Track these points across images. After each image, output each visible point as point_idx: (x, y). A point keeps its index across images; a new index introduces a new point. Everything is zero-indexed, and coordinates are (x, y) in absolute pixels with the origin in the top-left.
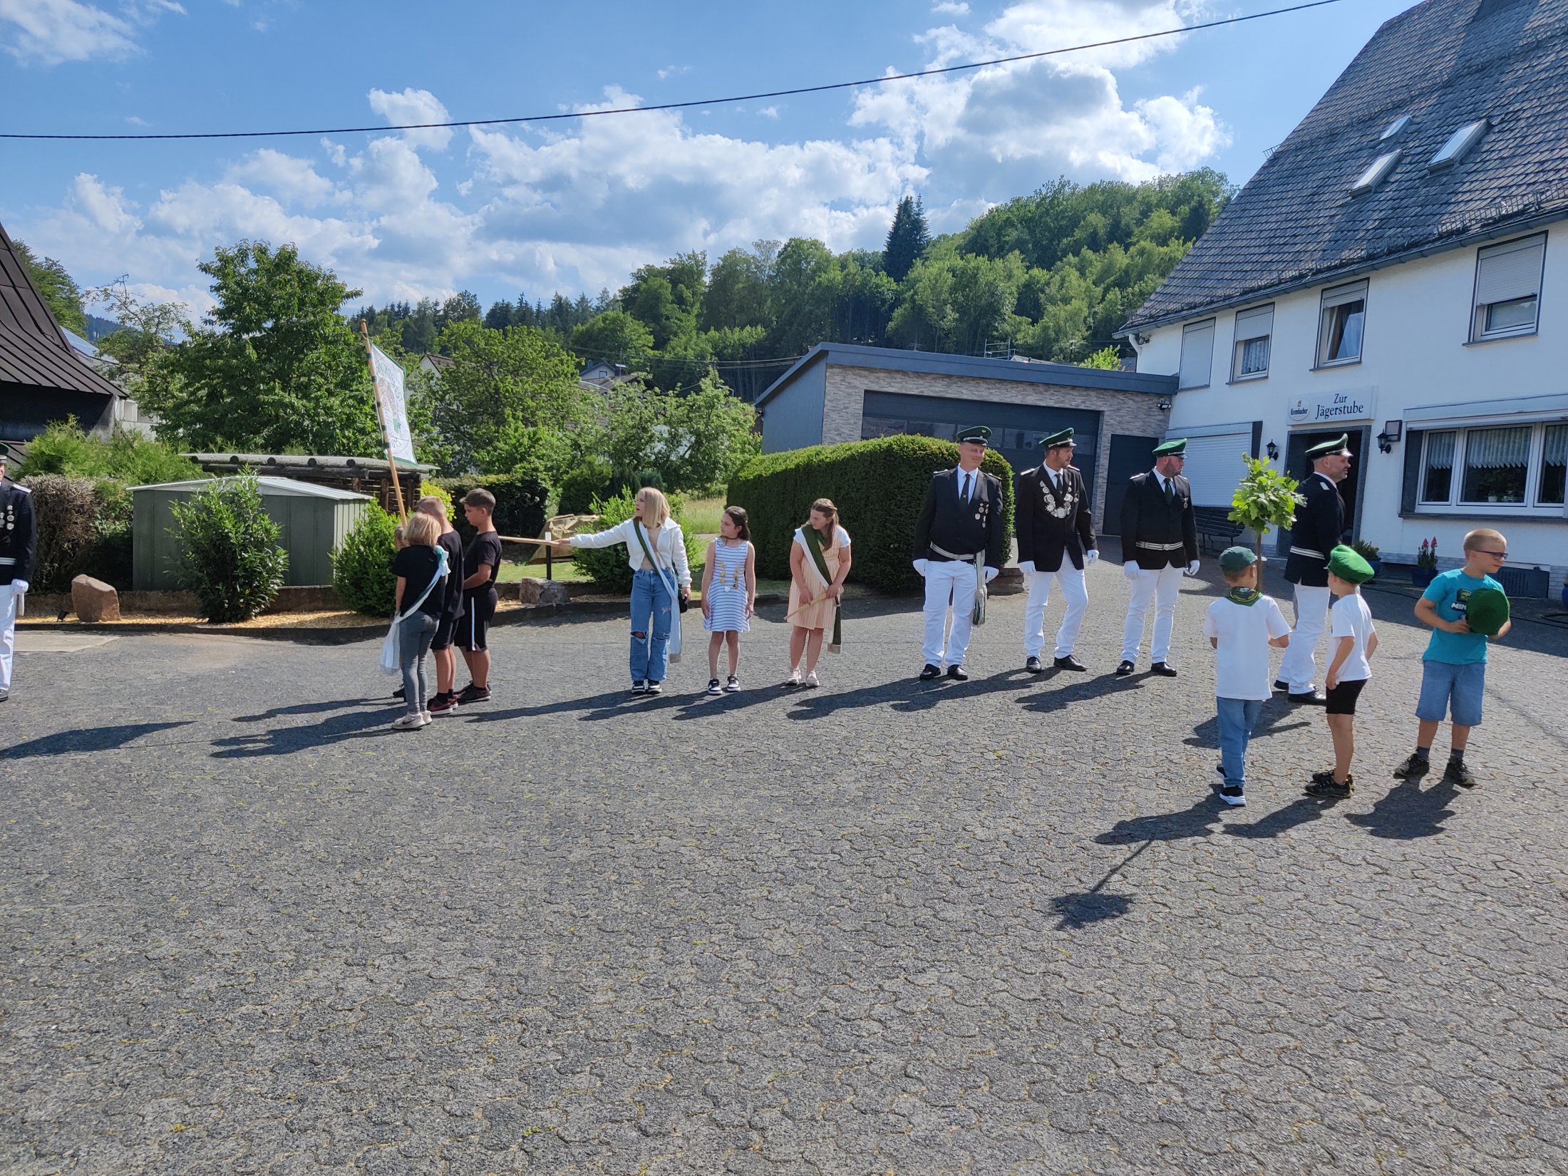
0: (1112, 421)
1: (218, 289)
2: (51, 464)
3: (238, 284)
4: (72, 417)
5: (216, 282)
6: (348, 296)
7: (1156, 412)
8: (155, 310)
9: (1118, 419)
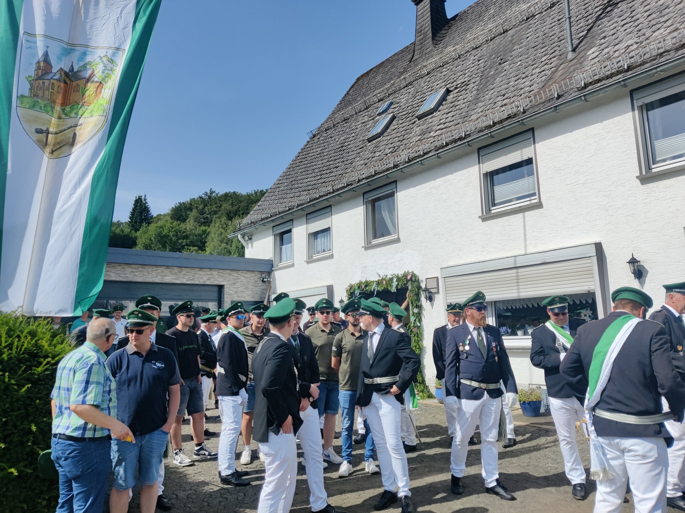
0: (231, 292)
7: (260, 283)
9: (235, 290)
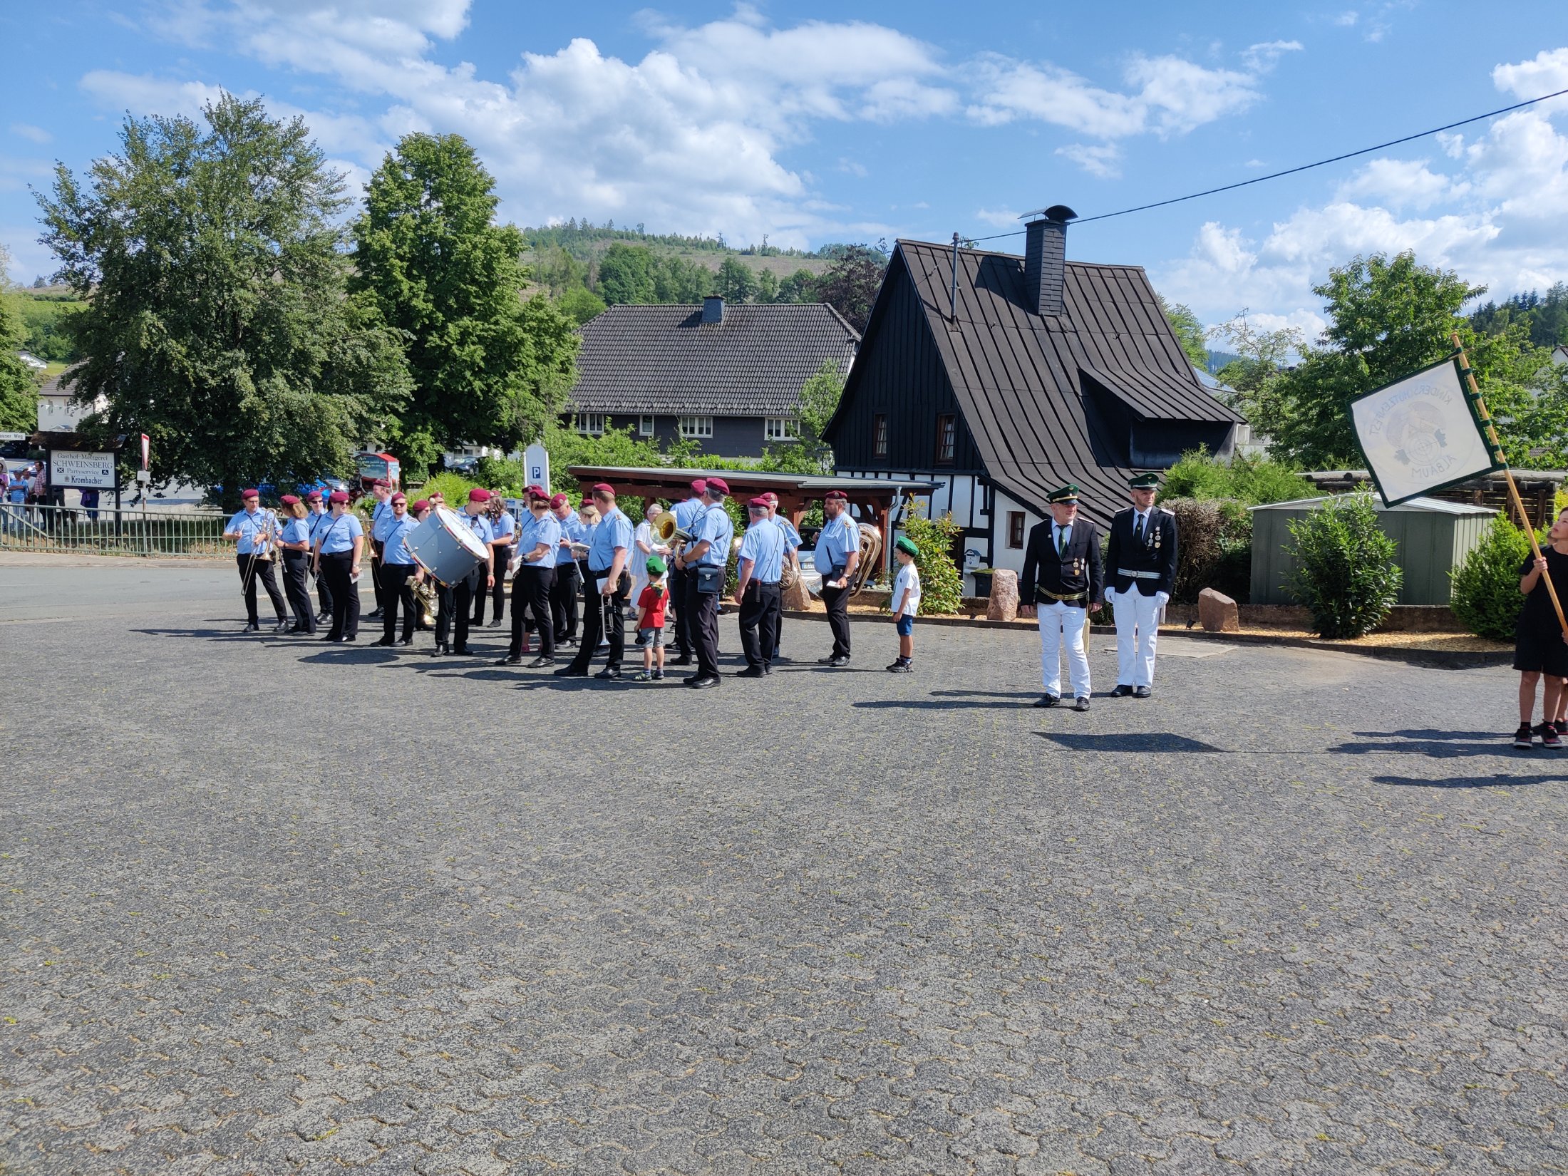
1: (1331, 309)
2: (1184, 489)
3: (1352, 301)
4: (1203, 445)
5: (1330, 302)
6: (1470, 295)
8: (1270, 338)
